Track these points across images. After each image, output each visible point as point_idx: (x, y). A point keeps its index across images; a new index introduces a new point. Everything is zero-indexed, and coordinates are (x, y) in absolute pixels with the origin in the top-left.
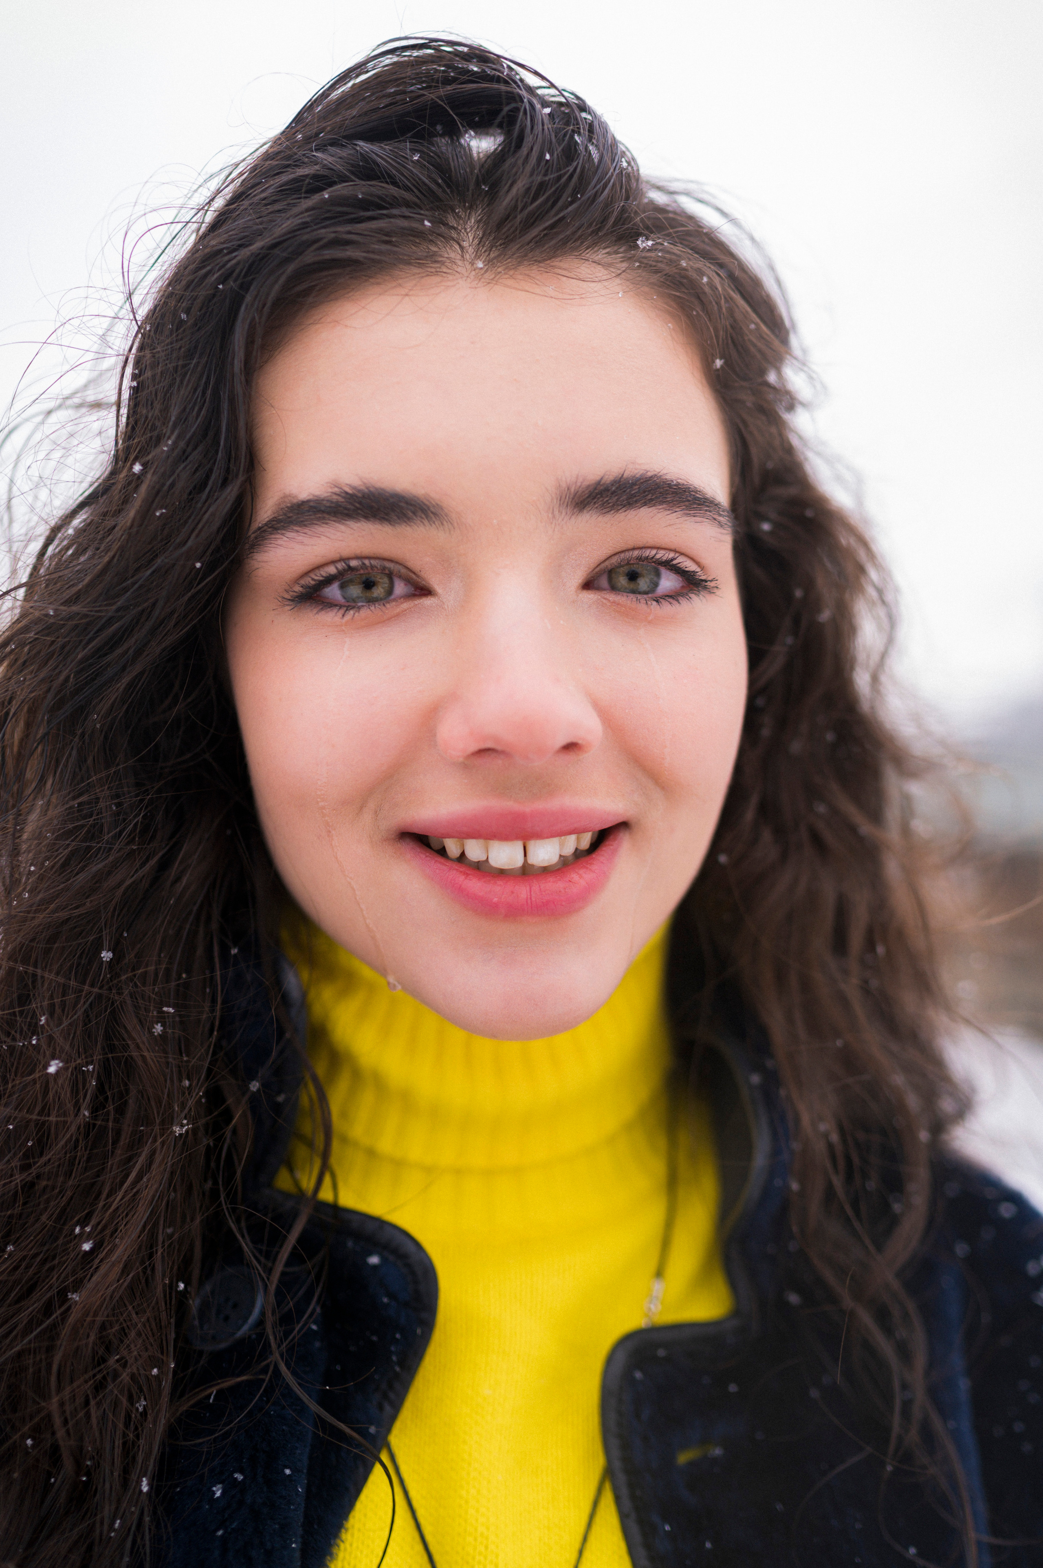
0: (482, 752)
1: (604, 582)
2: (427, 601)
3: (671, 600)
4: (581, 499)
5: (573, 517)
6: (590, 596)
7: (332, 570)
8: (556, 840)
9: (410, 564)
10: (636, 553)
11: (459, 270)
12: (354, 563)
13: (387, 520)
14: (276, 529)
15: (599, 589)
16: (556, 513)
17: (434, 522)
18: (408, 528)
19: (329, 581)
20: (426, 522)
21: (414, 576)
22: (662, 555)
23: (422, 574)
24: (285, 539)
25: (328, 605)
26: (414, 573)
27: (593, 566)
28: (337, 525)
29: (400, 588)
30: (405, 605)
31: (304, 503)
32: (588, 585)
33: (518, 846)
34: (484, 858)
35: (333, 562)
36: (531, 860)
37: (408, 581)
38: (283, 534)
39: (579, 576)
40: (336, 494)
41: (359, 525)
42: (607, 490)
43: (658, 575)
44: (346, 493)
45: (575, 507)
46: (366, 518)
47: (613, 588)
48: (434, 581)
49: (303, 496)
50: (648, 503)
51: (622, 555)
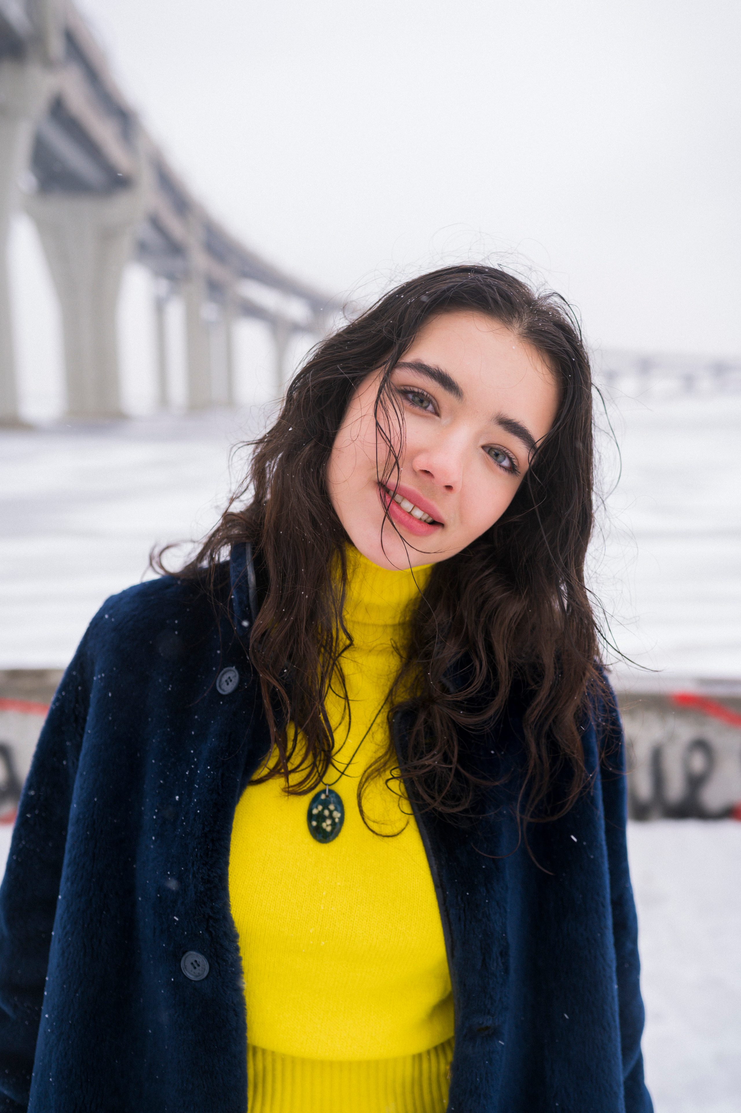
0: (426, 472)
1: (488, 449)
2: (437, 418)
3: (504, 469)
4: (502, 421)
5: (495, 425)
6: (482, 451)
7: (416, 390)
8: (423, 513)
9: (440, 404)
10: (505, 449)
11: (514, 331)
12: (425, 393)
13: (445, 387)
14: (410, 367)
15: (485, 451)
16: (493, 419)
17: (457, 397)
18: (449, 394)
19: (412, 392)
20: (455, 395)
21: (437, 408)
22: (511, 455)
23: (442, 410)
24: (410, 371)
25: (407, 399)
26: (438, 407)
27: (490, 443)
28: (429, 378)
29: (430, 407)
30: (430, 414)
31: (424, 365)
32: (483, 447)
33: (412, 506)
34: (400, 502)
35: (418, 388)
36: (413, 513)
37: (435, 408)
38: (411, 370)
39: (483, 442)
40: (435, 369)
41: (435, 382)
42: (511, 424)
43: (504, 459)
44: (439, 371)
45: (499, 422)
46: (439, 382)
47: (489, 453)
48: (443, 413)
49: (426, 363)
50: (519, 436)
51: (501, 447)
